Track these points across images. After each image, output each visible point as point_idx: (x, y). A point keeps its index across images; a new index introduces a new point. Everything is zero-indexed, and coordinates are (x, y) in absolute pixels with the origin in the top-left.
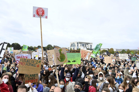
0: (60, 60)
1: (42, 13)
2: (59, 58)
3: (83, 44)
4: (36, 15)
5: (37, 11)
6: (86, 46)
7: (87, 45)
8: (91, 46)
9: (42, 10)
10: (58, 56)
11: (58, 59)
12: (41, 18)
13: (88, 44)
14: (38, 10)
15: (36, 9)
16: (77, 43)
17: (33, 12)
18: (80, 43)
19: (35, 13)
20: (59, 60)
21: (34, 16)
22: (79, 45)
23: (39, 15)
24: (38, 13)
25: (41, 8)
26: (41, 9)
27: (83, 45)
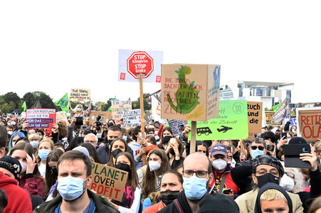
0: (175, 104)
1: (145, 68)
2: (173, 96)
3: (258, 89)
4: (127, 74)
5: (131, 61)
6: (270, 95)
7: (273, 91)
8: (289, 93)
9: (147, 58)
10: (168, 90)
11: (170, 100)
12: (143, 83)
13: (276, 89)
14: (133, 58)
15: (128, 56)
16: (239, 86)
17: (120, 66)
18: (249, 85)
19: (125, 70)
20: (172, 106)
21: (122, 77)
22: (246, 91)
23: (136, 74)
24: (132, 69)
25: (142, 53)
26: (144, 56)
27: (260, 93)
